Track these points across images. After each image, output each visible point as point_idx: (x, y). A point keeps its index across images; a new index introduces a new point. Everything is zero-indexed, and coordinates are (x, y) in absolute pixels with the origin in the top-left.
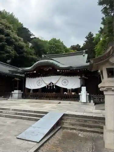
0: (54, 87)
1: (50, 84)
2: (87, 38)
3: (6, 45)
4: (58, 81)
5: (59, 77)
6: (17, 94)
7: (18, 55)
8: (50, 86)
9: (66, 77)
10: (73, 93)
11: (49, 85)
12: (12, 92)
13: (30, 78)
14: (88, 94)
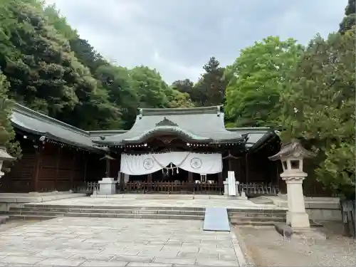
0: (178, 172)
1: (169, 166)
2: (207, 69)
3: (65, 84)
4: (184, 161)
5: (185, 153)
6: (110, 185)
7: (81, 103)
8: (170, 170)
9: (198, 155)
10: (210, 182)
11: (167, 168)
12: (100, 182)
13: (129, 155)
14: (238, 183)
